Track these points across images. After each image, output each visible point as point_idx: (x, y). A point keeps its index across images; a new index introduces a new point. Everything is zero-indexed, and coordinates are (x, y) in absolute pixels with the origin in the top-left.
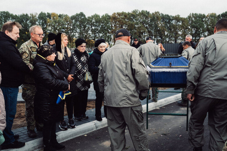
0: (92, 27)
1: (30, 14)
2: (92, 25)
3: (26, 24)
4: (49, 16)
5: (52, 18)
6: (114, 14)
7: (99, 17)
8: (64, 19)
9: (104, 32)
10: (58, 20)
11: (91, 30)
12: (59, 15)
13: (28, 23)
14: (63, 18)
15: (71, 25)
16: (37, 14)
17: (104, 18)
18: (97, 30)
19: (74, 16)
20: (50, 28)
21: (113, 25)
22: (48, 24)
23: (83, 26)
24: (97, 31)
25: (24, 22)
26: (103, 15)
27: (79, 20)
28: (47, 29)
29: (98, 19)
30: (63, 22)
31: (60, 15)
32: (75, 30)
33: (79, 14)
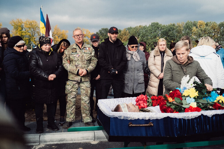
3: (173, 33)
4: (195, 24)
8: (212, 27)
10: (204, 28)
15: (219, 32)
16: (184, 24)
19: (222, 23)
22: (194, 33)
30: (209, 30)
31: (207, 23)
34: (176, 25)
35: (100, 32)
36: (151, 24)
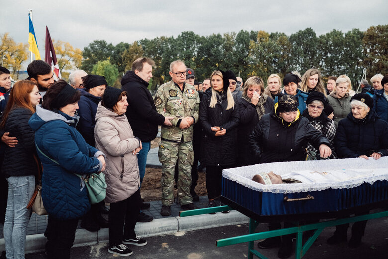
0: (326, 54)
1: (225, 35)
2: (328, 50)
3: (218, 50)
4: (254, 36)
5: (257, 41)
6: (372, 29)
7: (342, 36)
8: (279, 41)
9: (348, 64)
10: (268, 42)
11: (324, 59)
12: (270, 34)
13: (220, 48)
14: (277, 39)
15: (289, 50)
16: (235, 34)
17: (351, 36)
18: (336, 60)
19: (295, 35)
20: (254, 57)
21: (368, 51)
22: (252, 50)
23: (311, 52)
24: (336, 62)
25: (214, 47)
26: (350, 32)
27: (304, 43)
28: (249, 58)
29: (338, 40)
30: (275, 46)
31: (272, 34)
32: (296, 60)
33: (305, 31)
34: (223, 37)
35: (91, 48)
36: (180, 35)
